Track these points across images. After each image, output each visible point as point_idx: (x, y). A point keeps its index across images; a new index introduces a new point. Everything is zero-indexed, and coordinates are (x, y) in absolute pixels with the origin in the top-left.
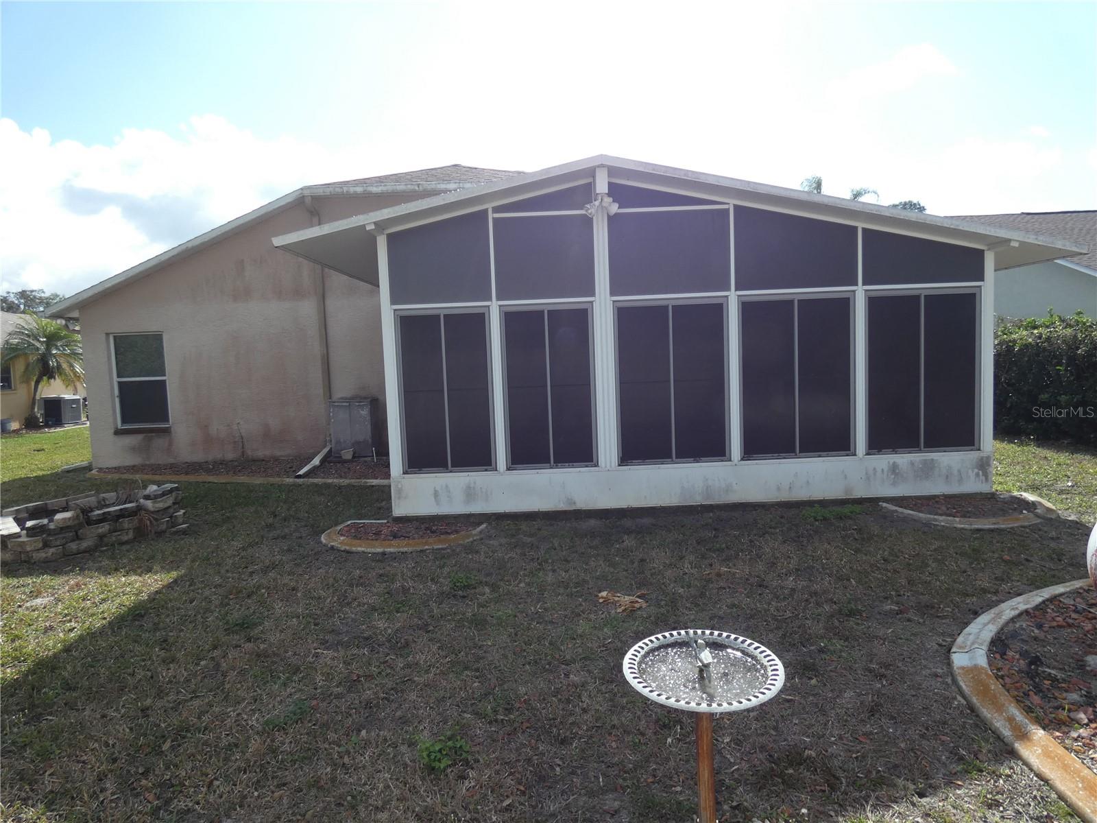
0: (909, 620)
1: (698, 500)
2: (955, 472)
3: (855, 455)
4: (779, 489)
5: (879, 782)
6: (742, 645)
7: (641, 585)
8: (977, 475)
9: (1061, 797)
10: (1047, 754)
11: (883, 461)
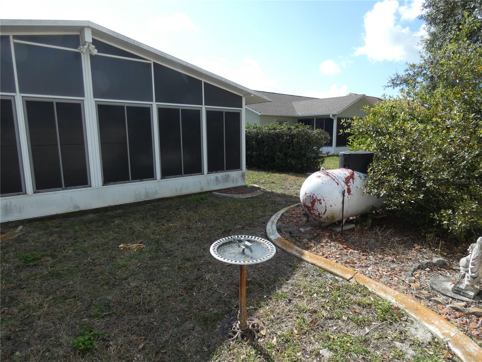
0: (247, 229)
1: (143, 199)
2: (235, 179)
3: (204, 174)
4: (176, 190)
5: (275, 281)
6: (248, 238)
7: (138, 238)
8: (242, 179)
9: (320, 267)
10: (311, 257)
11: (213, 176)
